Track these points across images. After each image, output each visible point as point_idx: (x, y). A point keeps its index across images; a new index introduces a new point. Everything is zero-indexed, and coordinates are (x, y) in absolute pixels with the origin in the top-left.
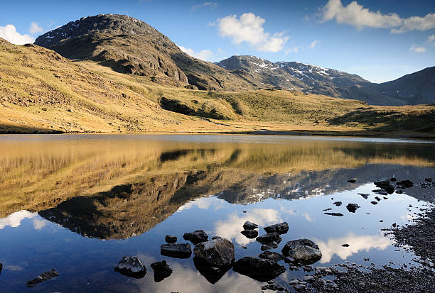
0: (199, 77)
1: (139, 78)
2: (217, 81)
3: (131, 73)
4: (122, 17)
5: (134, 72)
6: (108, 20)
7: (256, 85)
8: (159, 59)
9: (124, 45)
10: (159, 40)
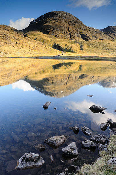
0: (87, 35)
1: (51, 36)
2: (95, 37)
3: (49, 34)
4: (60, 12)
5: (50, 33)
6: (55, 13)
7: (114, 39)
8: (68, 28)
9: (54, 23)
10: (73, 20)
